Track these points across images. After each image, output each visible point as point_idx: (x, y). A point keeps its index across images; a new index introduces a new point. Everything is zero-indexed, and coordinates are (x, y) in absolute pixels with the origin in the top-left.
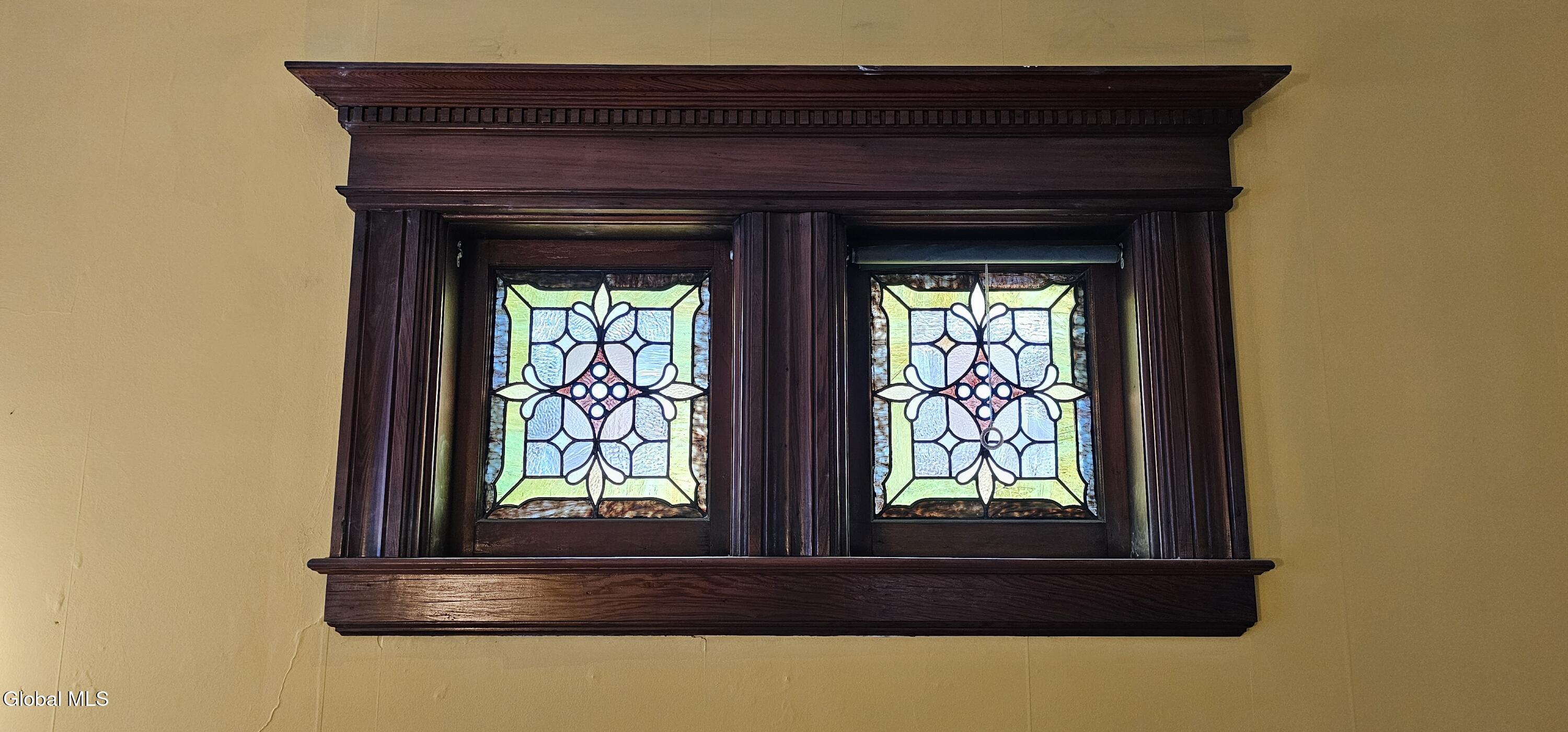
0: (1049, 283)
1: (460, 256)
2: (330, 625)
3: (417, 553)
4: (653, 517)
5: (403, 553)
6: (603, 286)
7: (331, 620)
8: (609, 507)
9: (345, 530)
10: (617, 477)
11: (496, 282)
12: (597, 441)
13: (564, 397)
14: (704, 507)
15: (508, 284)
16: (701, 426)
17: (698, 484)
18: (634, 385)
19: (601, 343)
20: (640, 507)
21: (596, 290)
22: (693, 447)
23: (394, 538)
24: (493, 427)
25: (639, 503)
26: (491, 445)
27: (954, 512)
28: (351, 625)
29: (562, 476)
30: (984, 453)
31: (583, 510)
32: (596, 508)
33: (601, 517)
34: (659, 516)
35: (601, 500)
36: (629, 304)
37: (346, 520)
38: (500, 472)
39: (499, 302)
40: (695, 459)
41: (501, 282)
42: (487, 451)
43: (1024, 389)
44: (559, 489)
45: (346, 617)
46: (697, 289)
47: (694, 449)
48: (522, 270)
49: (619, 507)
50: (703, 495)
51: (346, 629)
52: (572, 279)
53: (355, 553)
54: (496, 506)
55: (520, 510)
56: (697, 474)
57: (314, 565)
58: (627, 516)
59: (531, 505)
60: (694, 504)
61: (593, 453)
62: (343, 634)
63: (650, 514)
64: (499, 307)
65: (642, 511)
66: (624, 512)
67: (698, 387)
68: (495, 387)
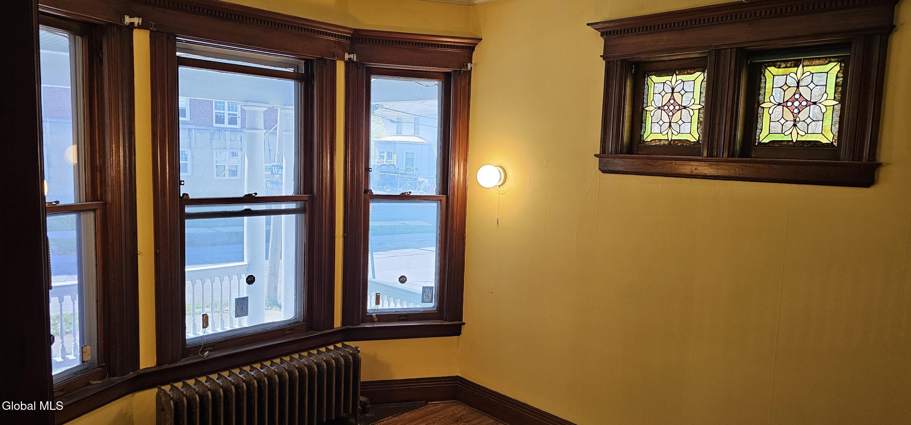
0: (830, 62)
1: (634, 70)
2: (600, 170)
3: (619, 153)
4: (686, 145)
5: (616, 153)
6: (675, 74)
7: (600, 169)
8: (674, 142)
9: (603, 147)
10: (675, 133)
11: (645, 76)
12: (670, 122)
13: (662, 110)
14: (701, 142)
15: (648, 76)
16: (702, 118)
17: (700, 135)
18: (681, 106)
19: (673, 93)
20: (682, 142)
21: (672, 75)
22: (699, 124)
23: (614, 149)
24: (643, 119)
25: (682, 141)
26: (643, 124)
27: (783, 145)
28: (605, 171)
29: (661, 133)
30: (795, 125)
31: (667, 143)
32: (670, 142)
33: (671, 145)
34: (688, 145)
35: (671, 140)
36: (682, 80)
37: (603, 145)
38: (645, 132)
39: (646, 82)
40: (699, 128)
41: (646, 76)
42: (642, 126)
43: (812, 102)
44: (660, 137)
45: (604, 169)
46: (703, 73)
47: (699, 125)
48: (652, 71)
49: (676, 142)
50: (701, 139)
51: (604, 172)
52: (666, 73)
53: (605, 153)
54: (644, 141)
55: (650, 143)
56: (699, 133)
57: (595, 155)
58: (679, 145)
59: (653, 141)
60: (698, 141)
61: (669, 126)
62: (603, 173)
63: (685, 144)
64: (646, 83)
65: (683, 143)
66: (678, 143)
67: (701, 105)
68: (644, 107)
